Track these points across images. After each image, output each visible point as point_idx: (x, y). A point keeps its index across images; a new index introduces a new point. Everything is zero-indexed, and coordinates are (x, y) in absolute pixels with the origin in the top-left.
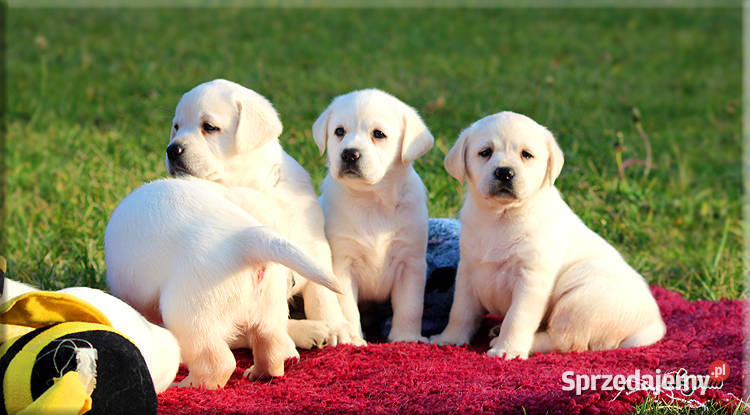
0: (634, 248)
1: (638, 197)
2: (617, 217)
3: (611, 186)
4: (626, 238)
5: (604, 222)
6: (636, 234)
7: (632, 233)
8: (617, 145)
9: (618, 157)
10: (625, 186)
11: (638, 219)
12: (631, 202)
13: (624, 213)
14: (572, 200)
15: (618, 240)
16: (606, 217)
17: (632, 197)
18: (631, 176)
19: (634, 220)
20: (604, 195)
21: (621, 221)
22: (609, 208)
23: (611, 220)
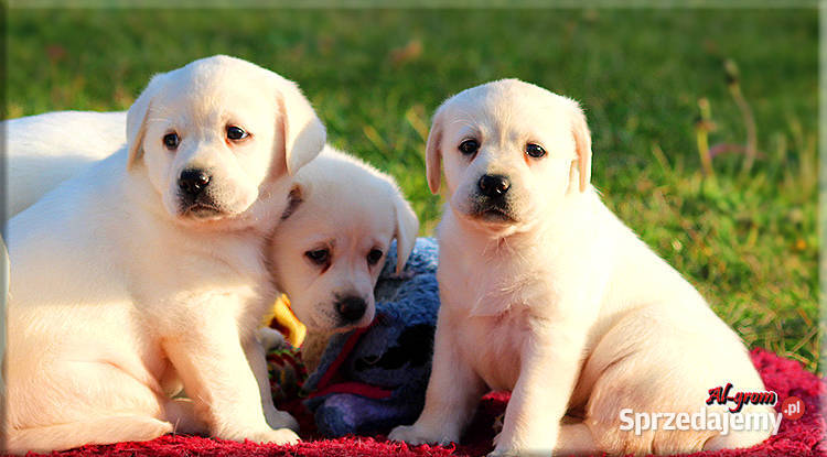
0: (725, 286)
1: (733, 206)
2: (699, 237)
3: (690, 186)
4: (714, 272)
5: (677, 246)
6: (729, 265)
7: (723, 264)
8: (698, 119)
9: (702, 140)
10: (712, 187)
11: (734, 239)
12: (721, 212)
13: (711, 231)
14: (626, 209)
15: (700, 275)
16: (682, 236)
17: (724, 205)
18: (721, 170)
19: (727, 242)
20: (678, 201)
21: (705, 244)
22: (688, 222)
23: (689, 243)
